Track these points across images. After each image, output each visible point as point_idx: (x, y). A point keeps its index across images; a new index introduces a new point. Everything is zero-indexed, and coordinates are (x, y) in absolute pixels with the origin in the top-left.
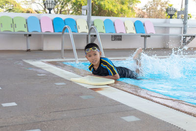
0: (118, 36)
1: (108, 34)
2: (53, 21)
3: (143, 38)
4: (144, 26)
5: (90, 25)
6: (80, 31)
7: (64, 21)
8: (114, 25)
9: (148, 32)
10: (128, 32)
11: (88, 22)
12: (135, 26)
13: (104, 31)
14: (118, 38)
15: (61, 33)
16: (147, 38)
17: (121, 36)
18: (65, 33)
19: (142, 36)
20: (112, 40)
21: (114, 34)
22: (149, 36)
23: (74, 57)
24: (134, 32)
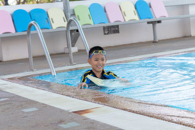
0: (113, 26)
1: (97, 25)
2: (12, 16)
3: (152, 25)
4: (150, 7)
5: (69, 14)
6: (55, 26)
7: (30, 13)
8: (105, 11)
9: (158, 16)
10: (127, 19)
11: (66, 11)
12: (136, 8)
13: (91, 22)
14: (113, 29)
15: (26, 33)
16: (158, 25)
17: (118, 26)
18: (32, 32)
19: (148, 23)
20: (105, 34)
21: (107, 24)
22: (159, 22)
23: (49, 67)
24: (136, 18)
